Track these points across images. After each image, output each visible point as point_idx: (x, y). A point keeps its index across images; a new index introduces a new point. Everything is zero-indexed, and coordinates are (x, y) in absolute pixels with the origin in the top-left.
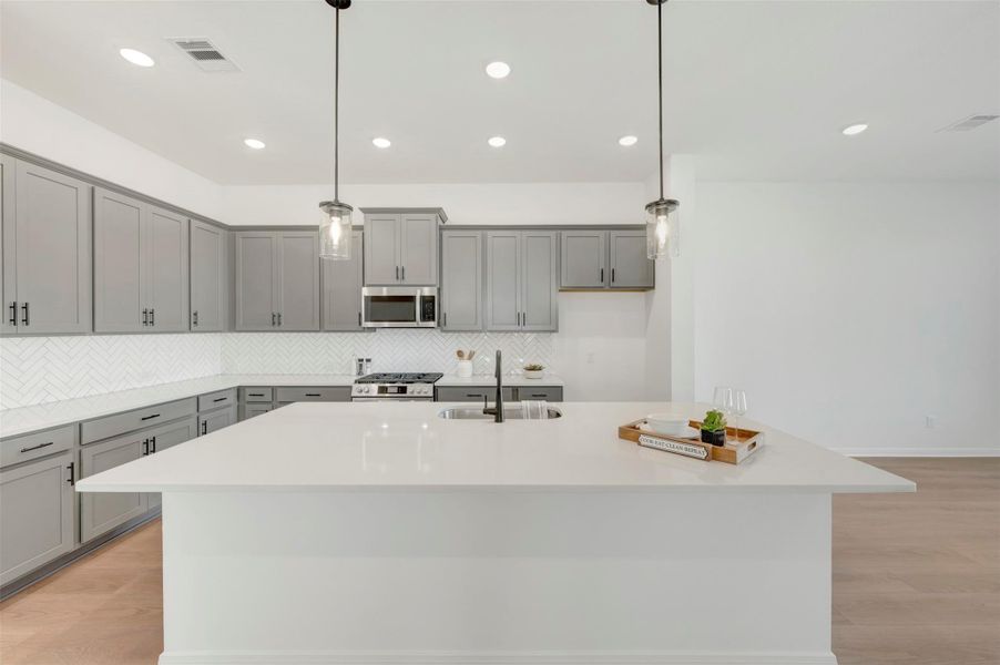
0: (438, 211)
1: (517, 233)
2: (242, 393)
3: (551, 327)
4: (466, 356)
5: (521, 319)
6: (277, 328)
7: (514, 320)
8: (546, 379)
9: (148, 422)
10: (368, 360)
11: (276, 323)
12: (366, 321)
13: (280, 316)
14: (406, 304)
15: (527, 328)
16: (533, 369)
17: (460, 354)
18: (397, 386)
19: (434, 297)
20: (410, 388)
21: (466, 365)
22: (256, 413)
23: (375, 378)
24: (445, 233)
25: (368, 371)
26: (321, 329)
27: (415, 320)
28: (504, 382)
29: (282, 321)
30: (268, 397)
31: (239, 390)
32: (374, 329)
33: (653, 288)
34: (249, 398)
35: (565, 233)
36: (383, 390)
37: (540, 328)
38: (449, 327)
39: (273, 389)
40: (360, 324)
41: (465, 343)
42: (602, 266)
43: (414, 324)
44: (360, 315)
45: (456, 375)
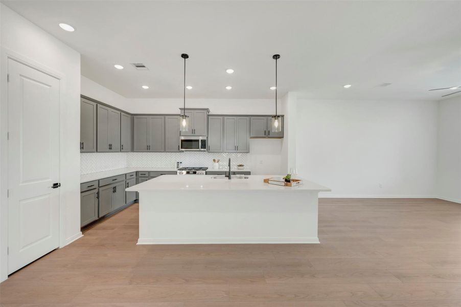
0: (207, 110)
1: (235, 117)
2: (137, 174)
3: (247, 151)
4: (216, 161)
5: (236, 148)
6: (149, 150)
7: (234, 148)
8: (245, 169)
9: (114, 181)
10: (181, 163)
11: (148, 149)
12: (182, 148)
13: (150, 146)
14: (196, 142)
15: (238, 151)
16: (241, 166)
17: (214, 160)
18: (192, 171)
19: (205, 140)
20: (197, 172)
21: (216, 164)
22: (143, 181)
23: (185, 169)
24: (210, 117)
25: (181, 167)
26: (165, 151)
27: (199, 148)
28: (231, 170)
29: (151, 148)
30: (147, 175)
31: (137, 172)
32: (183, 151)
33: (283, 137)
34: (140, 175)
35: (252, 118)
36: (188, 173)
37: (242, 151)
38: (210, 151)
39: (149, 172)
40: (179, 149)
41: (216, 156)
42: (265, 129)
43: (198, 150)
44: (179, 146)
45: (213, 168)
